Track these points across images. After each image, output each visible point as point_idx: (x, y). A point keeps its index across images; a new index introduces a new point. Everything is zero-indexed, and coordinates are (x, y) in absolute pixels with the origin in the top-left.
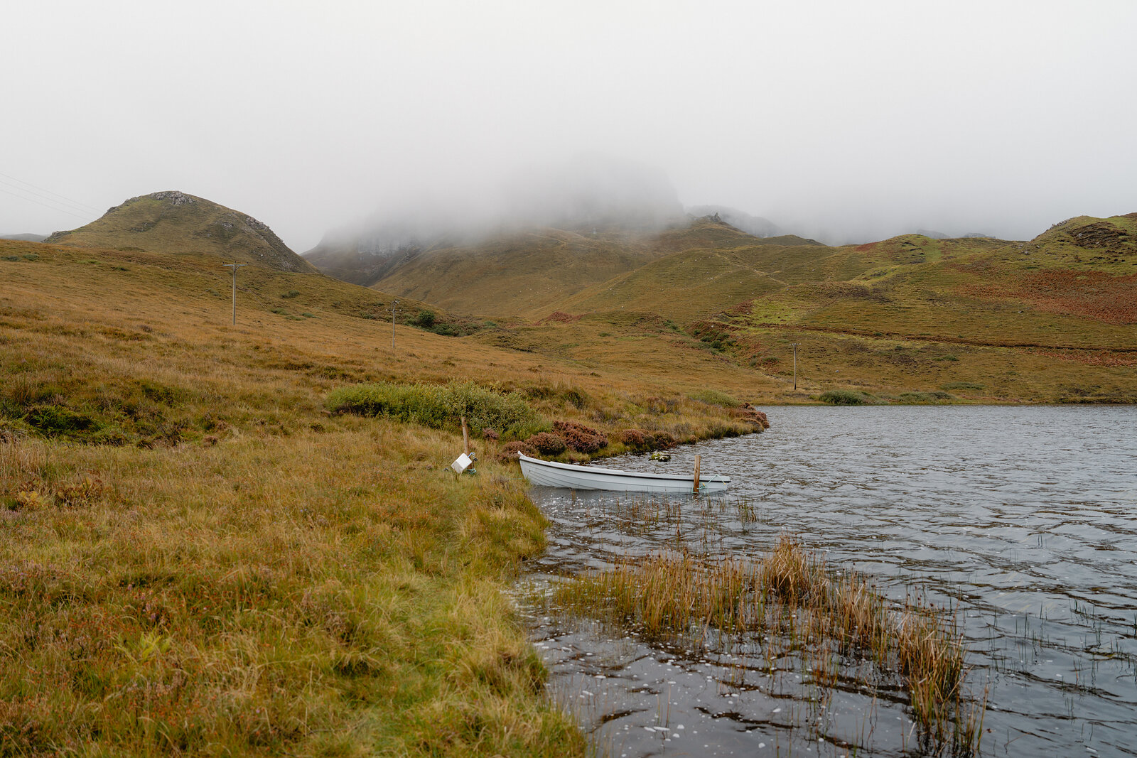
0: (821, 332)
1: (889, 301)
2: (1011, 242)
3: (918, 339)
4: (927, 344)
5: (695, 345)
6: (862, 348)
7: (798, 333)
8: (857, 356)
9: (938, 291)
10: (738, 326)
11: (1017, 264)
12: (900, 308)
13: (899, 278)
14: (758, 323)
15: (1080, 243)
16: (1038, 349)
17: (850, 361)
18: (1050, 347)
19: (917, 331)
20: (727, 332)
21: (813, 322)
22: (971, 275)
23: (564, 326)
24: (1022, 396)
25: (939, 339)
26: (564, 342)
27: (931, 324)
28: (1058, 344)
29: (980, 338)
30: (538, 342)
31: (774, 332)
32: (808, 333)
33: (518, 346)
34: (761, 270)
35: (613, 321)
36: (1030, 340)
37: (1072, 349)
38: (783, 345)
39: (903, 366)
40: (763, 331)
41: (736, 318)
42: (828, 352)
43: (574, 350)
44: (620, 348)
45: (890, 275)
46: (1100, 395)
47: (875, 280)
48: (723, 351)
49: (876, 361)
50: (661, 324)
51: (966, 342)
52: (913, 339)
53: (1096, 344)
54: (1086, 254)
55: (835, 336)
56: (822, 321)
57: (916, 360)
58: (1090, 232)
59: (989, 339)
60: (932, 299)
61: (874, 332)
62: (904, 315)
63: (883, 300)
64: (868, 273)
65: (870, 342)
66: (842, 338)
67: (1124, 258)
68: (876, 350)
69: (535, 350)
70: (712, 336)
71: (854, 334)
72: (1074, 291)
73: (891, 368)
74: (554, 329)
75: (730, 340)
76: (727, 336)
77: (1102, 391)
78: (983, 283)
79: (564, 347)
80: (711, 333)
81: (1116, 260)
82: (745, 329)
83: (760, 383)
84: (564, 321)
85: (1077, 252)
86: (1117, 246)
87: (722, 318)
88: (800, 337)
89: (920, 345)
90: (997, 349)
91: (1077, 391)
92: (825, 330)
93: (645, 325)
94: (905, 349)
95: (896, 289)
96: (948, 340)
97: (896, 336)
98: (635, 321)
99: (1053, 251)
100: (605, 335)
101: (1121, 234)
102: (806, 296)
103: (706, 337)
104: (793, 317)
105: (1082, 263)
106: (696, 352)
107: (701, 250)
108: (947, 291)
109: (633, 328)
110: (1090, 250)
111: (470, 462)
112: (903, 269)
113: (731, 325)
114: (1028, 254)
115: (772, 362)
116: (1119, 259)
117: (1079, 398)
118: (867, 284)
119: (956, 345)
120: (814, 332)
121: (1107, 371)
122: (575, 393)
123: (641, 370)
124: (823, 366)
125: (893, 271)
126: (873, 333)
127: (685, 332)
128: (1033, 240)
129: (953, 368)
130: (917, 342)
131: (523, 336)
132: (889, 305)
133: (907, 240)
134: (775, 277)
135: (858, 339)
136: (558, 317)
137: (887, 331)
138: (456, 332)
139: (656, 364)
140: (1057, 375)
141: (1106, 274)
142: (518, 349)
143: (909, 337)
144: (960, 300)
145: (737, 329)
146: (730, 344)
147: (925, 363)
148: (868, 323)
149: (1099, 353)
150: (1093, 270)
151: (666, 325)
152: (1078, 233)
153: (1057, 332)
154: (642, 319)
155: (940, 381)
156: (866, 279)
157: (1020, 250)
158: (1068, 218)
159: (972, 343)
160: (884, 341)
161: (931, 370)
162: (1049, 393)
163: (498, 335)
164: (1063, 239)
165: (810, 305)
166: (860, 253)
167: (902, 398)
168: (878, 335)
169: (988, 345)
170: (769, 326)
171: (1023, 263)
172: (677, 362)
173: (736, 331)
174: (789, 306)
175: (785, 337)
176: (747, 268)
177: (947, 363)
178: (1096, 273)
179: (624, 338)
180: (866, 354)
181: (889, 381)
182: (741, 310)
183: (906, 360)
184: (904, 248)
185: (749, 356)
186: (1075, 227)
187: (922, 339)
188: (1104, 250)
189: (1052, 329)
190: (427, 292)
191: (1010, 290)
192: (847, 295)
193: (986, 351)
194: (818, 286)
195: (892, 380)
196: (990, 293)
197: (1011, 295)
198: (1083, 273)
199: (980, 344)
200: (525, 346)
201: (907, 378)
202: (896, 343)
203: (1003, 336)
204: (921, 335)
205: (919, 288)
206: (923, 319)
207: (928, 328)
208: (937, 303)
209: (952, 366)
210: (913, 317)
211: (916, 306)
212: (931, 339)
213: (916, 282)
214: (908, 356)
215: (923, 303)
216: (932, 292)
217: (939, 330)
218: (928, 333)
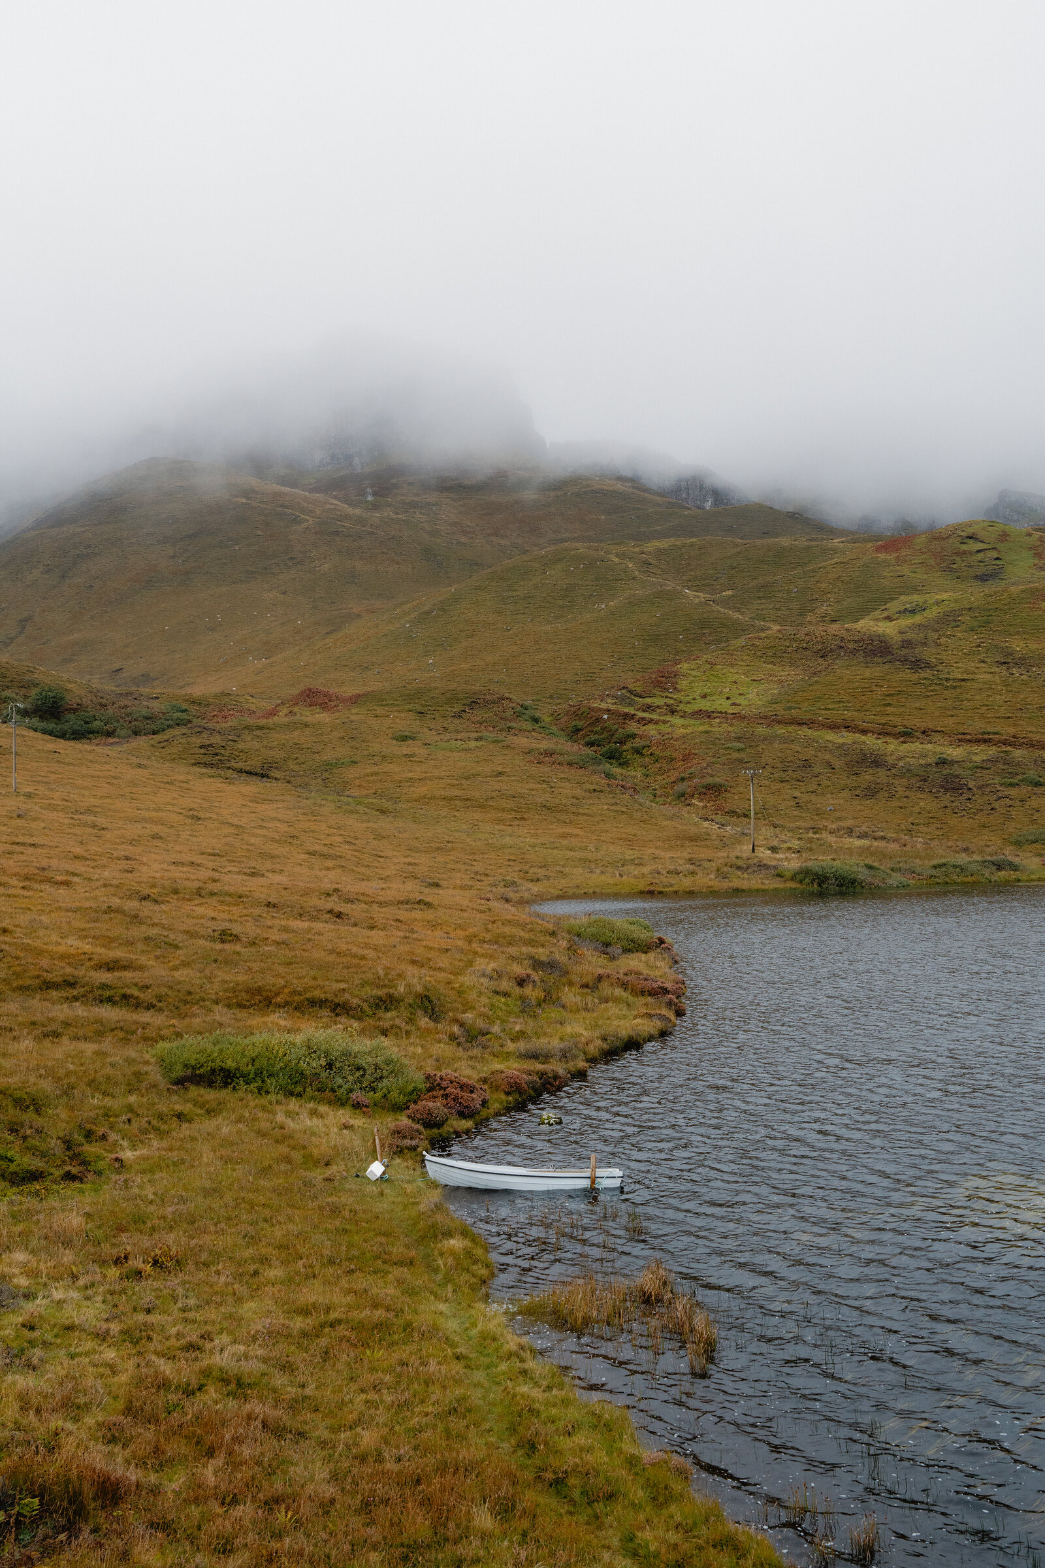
0: (805, 728)
1: (928, 666)
3: (978, 741)
4: (993, 751)
5: (575, 759)
6: (876, 761)
7: (762, 730)
8: (867, 777)
9: (1018, 646)
10: (654, 716)
12: (947, 680)
13: (949, 619)
14: (689, 709)
17: (856, 788)
19: (977, 726)
20: (633, 727)
21: (789, 708)
23: (324, 717)
25: (1014, 742)
26: (329, 755)
27: (1003, 710)
30: (279, 755)
31: (719, 728)
32: (781, 730)
33: (240, 765)
34: (698, 588)
35: (419, 708)
38: (735, 755)
39: (947, 798)
40: (699, 726)
41: (648, 701)
42: (816, 770)
43: (350, 773)
44: (436, 767)
45: (932, 613)
47: (905, 622)
48: (624, 764)
49: (899, 786)
50: (509, 713)
52: (969, 741)
55: (830, 736)
56: (805, 706)
57: (972, 784)
60: (1008, 661)
61: (900, 729)
62: (954, 693)
63: (917, 664)
64: (894, 606)
65: (891, 747)
66: (841, 741)
68: (901, 764)
69: (275, 773)
70: (605, 735)
71: (864, 732)
73: (925, 802)
74: (306, 725)
75: (638, 743)
76: (633, 736)
79: (329, 766)
80: (604, 729)
82: (665, 722)
83: (691, 839)
84: (324, 707)
87: (622, 700)
88: (765, 739)
89: (981, 754)
92: (810, 723)
93: (479, 714)
94: (953, 762)
95: (943, 640)
96: (1030, 745)
97: (938, 736)
98: (461, 708)
100: (404, 738)
102: (776, 654)
103: (593, 737)
104: (754, 698)
106: (575, 774)
107: (581, 548)
108: (1033, 646)
109: (457, 721)
111: (383, 1169)
112: (956, 601)
113: (641, 714)
115: (714, 791)
118: (889, 629)
120: (791, 728)
122: (426, 996)
123: (476, 816)
124: (805, 797)
125: (938, 603)
126: (898, 730)
127: (554, 728)
129: (1035, 802)
130: (975, 748)
131: (249, 743)
132: (927, 673)
133: (970, 531)
134: (724, 603)
135: (871, 742)
136: (313, 698)
137: (923, 725)
138: (109, 728)
139: (504, 803)
142: (241, 771)
143: (963, 739)
145: (651, 721)
146: (638, 751)
147: (987, 790)
148: (889, 710)
151: (518, 715)
154: (473, 704)
155: (1011, 827)
156: (889, 618)
160: (915, 747)
161: (996, 805)
163: (199, 741)
165: (785, 672)
166: (882, 556)
167: (934, 871)
168: (906, 735)
170: (709, 715)
172: (541, 799)
173: (650, 727)
174: (746, 674)
175: (739, 739)
176: (670, 585)
177: (1026, 790)
179: (443, 745)
180: (882, 772)
181: (921, 828)
182: (658, 684)
183: (953, 786)
184: (964, 547)
185: (674, 775)
187: (985, 741)
190: (26, 620)
192: (853, 652)
194: (801, 636)
195: (927, 825)
200: (254, 763)
201: (954, 821)
202: (939, 749)
204: (984, 733)
205: (983, 640)
206: (988, 703)
207: (997, 720)
208: (1014, 670)
209: (1034, 797)
210: (970, 697)
211: (978, 676)
212: (999, 742)
213: (979, 627)
214: (958, 777)
215: (989, 670)
216: (1007, 647)
217: (1015, 725)
218: (995, 730)
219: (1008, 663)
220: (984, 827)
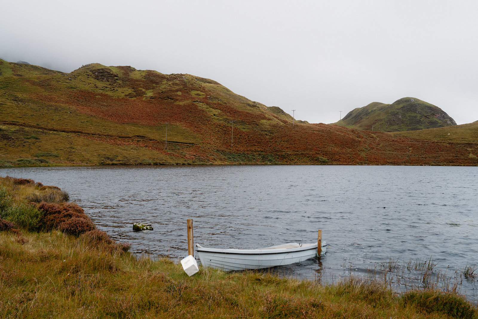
2: (62, 72)
3: (11, 124)
4: (17, 128)
9: (19, 95)
11: (65, 85)
15: (97, 78)
16: (83, 135)
18: (88, 134)
19: (10, 119)
22: (39, 88)
24: (82, 161)
25: (24, 125)
27: (18, 115)
28: (92, 132)
29: (49, 126)
36: (78, 129)
37: (99, 135)
39: (5, 142)
46: (119, 161)
51: (41, 128)
52: (8, 124)
53: (110, 133)
54: (100, 84)
57: (13, 137)
58: (101, 73)
59: (55, 127)
60: (16, 99)
67: (117, 89)
72: (95, 104)
77: (119, 158)
78: (47, 94)
81: (114, 89)
85: (96, 82)
86: (114, 82)
89: (13, 128)
90: (60, 133)
91: (108, 158)
94: (3, 130)
96: (30, 126)
99: (83, 80)
101: (116, 76)
105: (98, 88)
108: (25, 96)
110: (101, 82)
114: (70, 80)
116: (115, 89)
117: (111, 163)
119: (36, 129)
121: (119, 148)
128: (72, 72)
129: (37, 144)
130: (11, 126)
140: (96, 149)
141: (110, 96)
143: (5, 123)
144: (34, 102)
147: (20, 140)
149: (113, 138)
150: (103, 93)
152: (96, 72)
153: (91, 125)
155: (32, 151)
157: (66, 77)
158: (90, 63)
159: (45, 129)
161: (25, 144)
162: (96, 160)
164: (88, 74)
167: (19, 162)
169: (54, 130)
171: (68, 85)
177: (34, 140)
178: (105, 95)
183: (6, 138)
186: (94, 69)
187: (14, 124)
188: (108, 83)
189: (88, 124)
191: (62, 100)
193: (55, 134)
196: (51, 99)
197: (63, 102)
198: (99, 94)
199: (50, 130)
201: (11, 149)
203: (62, 126)
204: (13, 122)
205: (6, 92)
206: (12, 112)
207: (17, 118)
208: (19, 103)
209: (37, 142)
210: (5, 110)
211: (7, 103)
212: (19, 125)
213: (4, 88)
214: (7, 135)
215: (10, 102)
216: (15, 95)
217: (24, 120)
218: (17, 121)
219: (17, 100)
220: (22, 151)
